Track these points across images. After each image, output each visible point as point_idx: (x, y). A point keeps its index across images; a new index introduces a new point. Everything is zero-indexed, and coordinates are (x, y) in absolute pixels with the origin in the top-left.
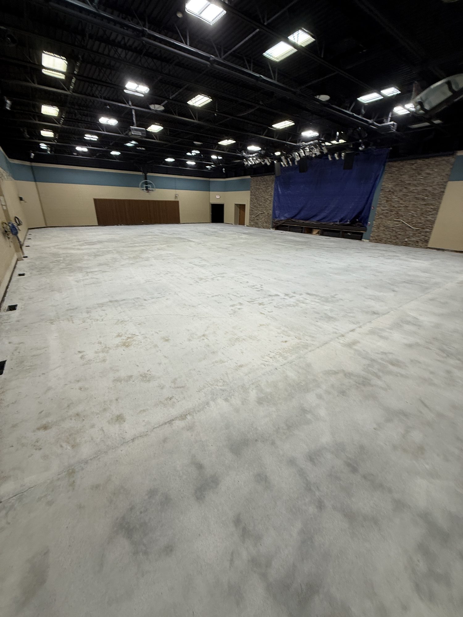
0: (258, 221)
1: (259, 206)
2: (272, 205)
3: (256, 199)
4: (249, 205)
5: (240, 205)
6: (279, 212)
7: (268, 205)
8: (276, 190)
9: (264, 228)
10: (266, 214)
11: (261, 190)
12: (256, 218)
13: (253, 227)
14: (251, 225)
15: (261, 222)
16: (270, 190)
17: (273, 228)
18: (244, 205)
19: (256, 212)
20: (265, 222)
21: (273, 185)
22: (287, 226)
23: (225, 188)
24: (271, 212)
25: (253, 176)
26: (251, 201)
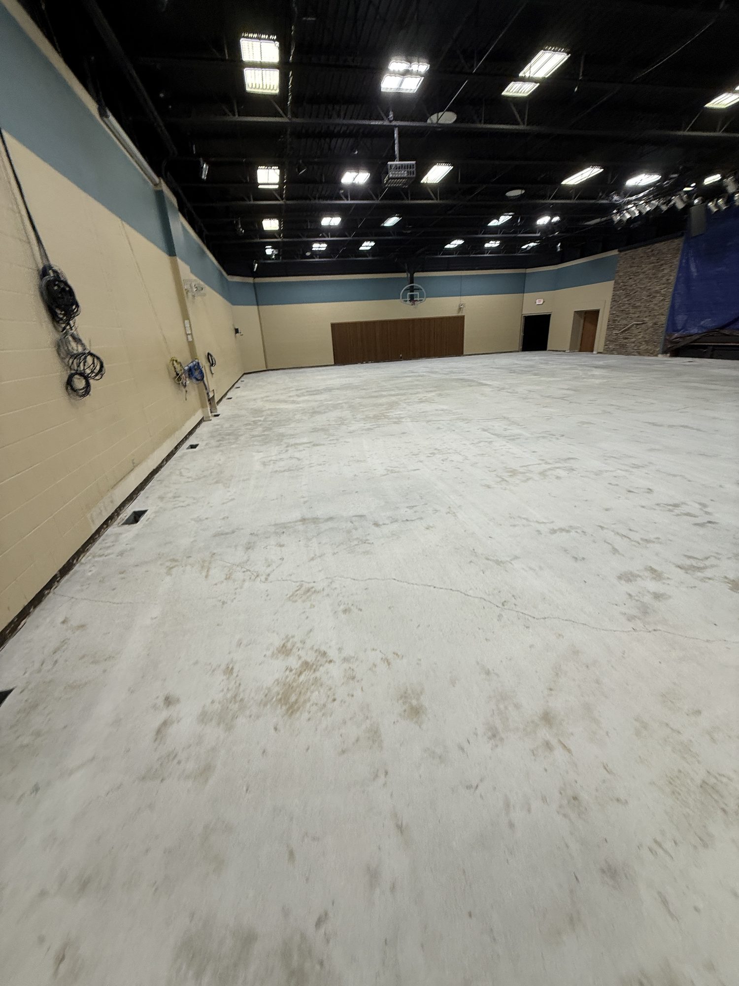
0: (626, 341)
1: (632, 311)
2: (667, 304)
3: (627, 295)
4: (608, 310)
5: (586, 312)
6: (685, 317)
7: (656, 304)
8: (684, 269)
9: (640, 354)
10: (650, 324)
11: (641, 276)
12: (621, 336)
13: (613, 354)
14: (608, 351)
15: (634, 342)
16: (666, 272)
17: (664, 352)
18: (596, 313)
19: (625, 322)
20: (646, 341)
21: (676, 262)
22: (705, 347)
23: (557, 283)
24: (663, 319)
25: (621, 249)
26: (614, 300)
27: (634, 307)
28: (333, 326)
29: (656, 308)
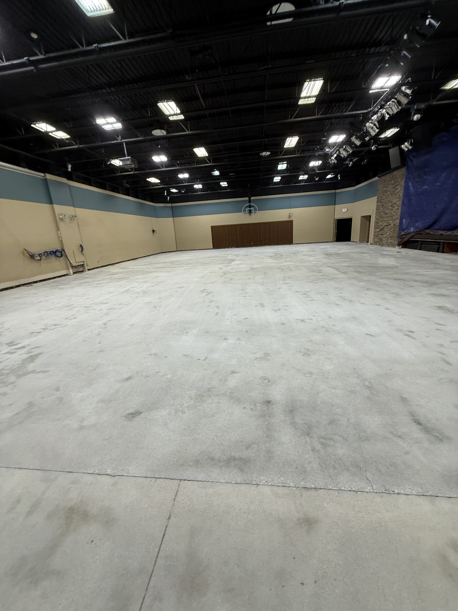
0: (382, 236)
1: (384, 216)
2: (399, 212)
3: (383, 206)
4: (374, 215)
5: (366, 216)
6: (408, 221)
7: (394, 212)
8: (406, 188)
9: (388, 245)
10: (392, 225)
11: (389, 193)
12: (380, 233)
13: (377, 245)
14: (375, 243)
15: (385, 237)
16: (399, 190)
17: (399, 245)
18: (370, 217)
19: (381, 223)
20: (390, 237)
21: (403, 183)
22: (417, 242)
23: (356, 198)
24: (398, 221)
25: (379, 175)
26: (377, 209)
27: (386, 214)
28: (212, 227)
29: (395, 214)
